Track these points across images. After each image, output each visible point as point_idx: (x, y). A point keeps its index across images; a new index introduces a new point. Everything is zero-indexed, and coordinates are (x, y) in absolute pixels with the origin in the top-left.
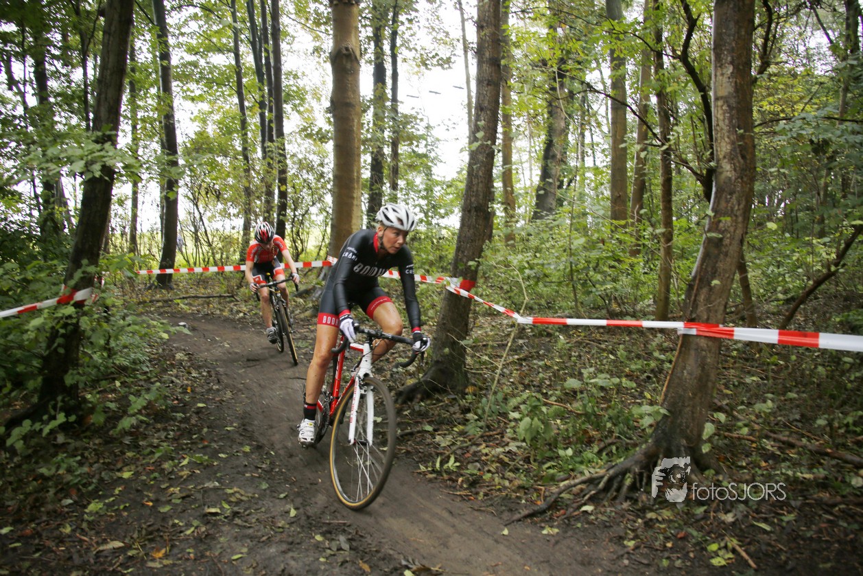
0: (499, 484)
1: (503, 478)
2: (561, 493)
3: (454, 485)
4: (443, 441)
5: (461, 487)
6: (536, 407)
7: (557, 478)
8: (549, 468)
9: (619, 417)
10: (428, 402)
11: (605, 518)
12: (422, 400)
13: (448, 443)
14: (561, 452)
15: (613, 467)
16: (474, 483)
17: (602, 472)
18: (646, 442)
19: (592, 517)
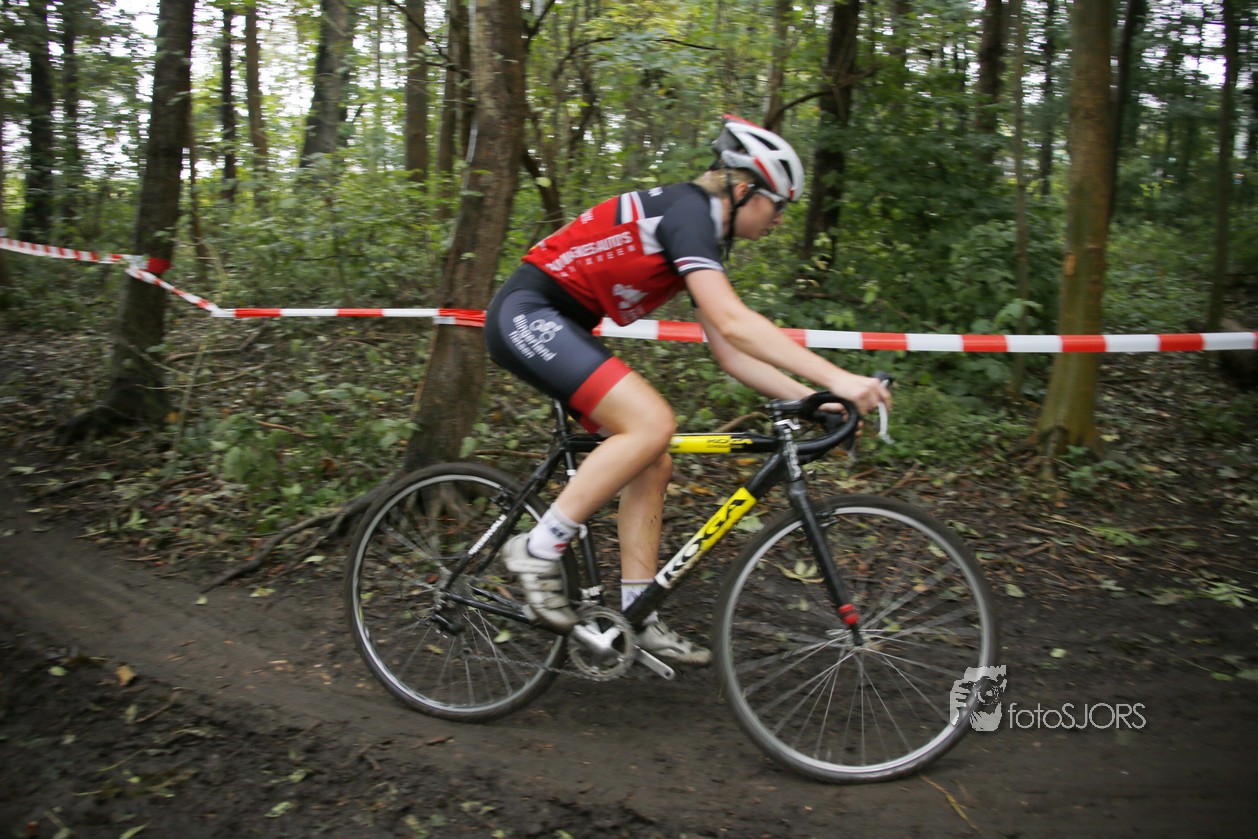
0: (201, 541)
1: (207, 533)
2: (279, 542)
3: (135, 548)
4: (127, 492)
5: (146, 550)
6: (248, 433)
7: (280, 525)
8: (270, 513)
9: (366, 438)
10: (108, 439)
11: (336, 569)
12: (98, 437)
13: (134, 494)
14: (286, 491)
15: (350, 503)
16: (165, 542)
17: (334, 510)
18: (395, 468)
19: (320, 569)
